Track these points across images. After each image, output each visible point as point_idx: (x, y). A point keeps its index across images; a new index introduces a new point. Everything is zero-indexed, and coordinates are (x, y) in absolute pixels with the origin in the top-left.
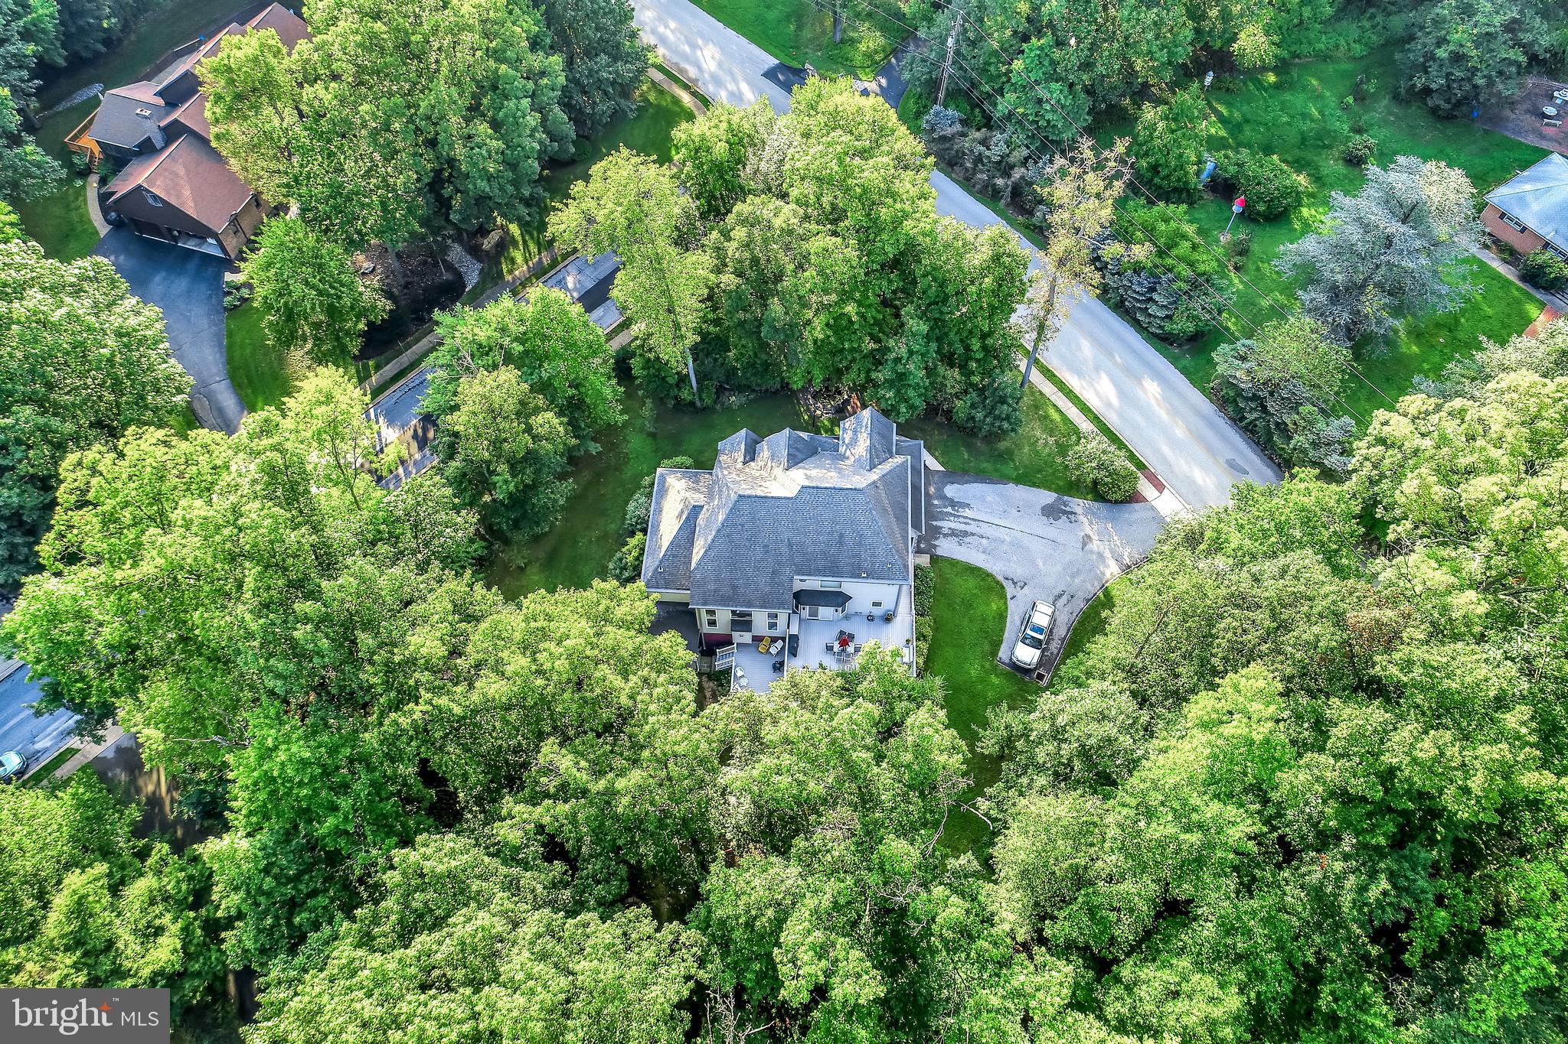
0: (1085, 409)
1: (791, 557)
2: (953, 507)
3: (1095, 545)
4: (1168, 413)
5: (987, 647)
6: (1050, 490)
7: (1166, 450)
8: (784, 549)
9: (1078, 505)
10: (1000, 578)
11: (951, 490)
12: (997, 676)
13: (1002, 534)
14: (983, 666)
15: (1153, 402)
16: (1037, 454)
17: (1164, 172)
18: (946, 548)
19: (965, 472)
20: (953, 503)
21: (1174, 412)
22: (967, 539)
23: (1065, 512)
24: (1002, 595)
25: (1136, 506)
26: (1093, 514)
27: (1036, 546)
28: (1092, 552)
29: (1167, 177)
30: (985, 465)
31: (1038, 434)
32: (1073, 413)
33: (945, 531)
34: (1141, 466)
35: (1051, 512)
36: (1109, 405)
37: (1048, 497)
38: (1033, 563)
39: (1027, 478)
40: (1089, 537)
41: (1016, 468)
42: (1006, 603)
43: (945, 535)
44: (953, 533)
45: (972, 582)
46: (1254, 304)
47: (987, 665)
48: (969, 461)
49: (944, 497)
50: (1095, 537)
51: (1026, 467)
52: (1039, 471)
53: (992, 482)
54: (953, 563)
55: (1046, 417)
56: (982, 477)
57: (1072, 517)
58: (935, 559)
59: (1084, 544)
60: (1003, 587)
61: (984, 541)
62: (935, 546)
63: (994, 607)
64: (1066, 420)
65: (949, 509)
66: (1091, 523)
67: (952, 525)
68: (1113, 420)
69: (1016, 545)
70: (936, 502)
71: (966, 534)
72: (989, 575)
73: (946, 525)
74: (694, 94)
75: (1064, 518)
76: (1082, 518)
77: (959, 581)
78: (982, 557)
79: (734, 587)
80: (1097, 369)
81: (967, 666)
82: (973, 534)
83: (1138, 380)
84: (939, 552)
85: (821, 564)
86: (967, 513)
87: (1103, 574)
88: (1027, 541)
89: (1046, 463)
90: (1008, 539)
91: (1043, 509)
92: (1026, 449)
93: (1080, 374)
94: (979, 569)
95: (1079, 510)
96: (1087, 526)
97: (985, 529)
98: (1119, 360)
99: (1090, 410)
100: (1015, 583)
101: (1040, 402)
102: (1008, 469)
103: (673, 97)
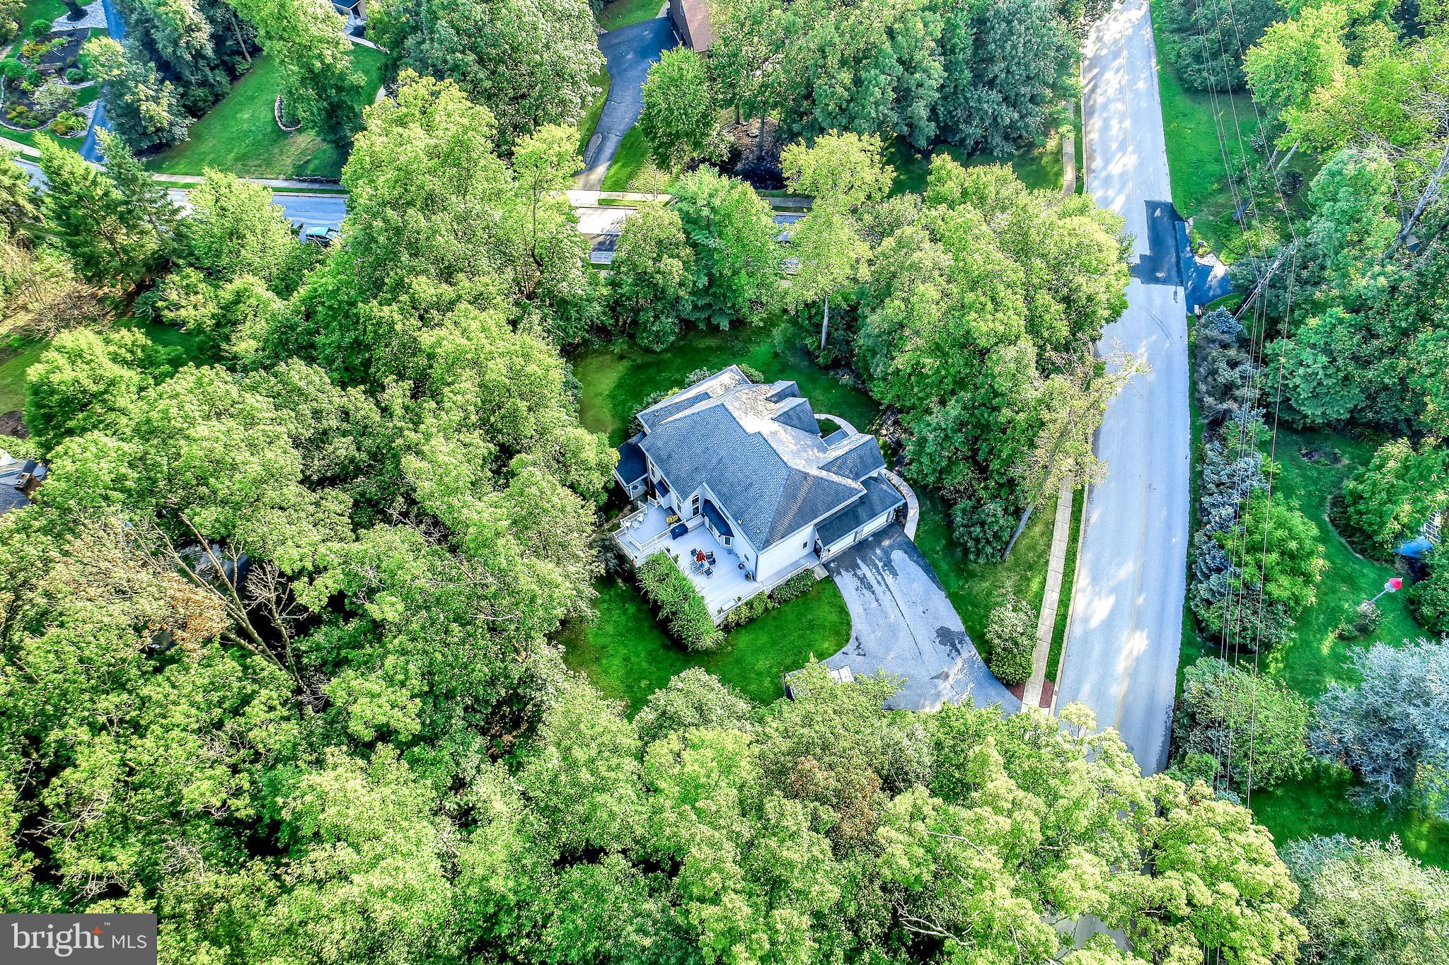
0: (1064, 602)
1: (714, 469)
2: (885, 565)
3: (944, 686)
4: (1126, 669)
5: (788, 661)
6: (965, 622)
7: (1086, 688)
8: (714, 461)
9: (970, 650)
10: (853, 634)
11: (898, 556)
12: (771, 682)
13: (893, 615)
14: (771, 667)
15: (1125, 652)
16: (989, 594)
17: (1362, 507)
18: (846, 583)
19: (923, 556)
20: (888, 564)
21: (1133, 674)
22: (865, 591)
23: (953, 645)
24: (840, 646)
25: (1008, 694)
26: (972, 667)
27: (904, 642)
28: (936, 686)
29: (1361, 513)
30: (944, 566)
31: (1008, 584)
32: (1052, 597)
33: (859, 573)
34: (1051, 676)
35: (945, 636)
36: (1086, 620)
37: (955, 624)
38: (888, 650)
39: (958, 601)
40: (947, 676)
41: (962, 588)
42: (836, 651)
43: (855, 575)
44: (862, 579)
45: (834, 617)
46: (1318, 672)
47: (775, 670)
48: (937, 553)
49: (887, 553)
50: (951, 680)
51: (970, 594)
52: (974, 606)
53: (933, 579)
54: (837, 593)
55: (1028, 580)
56: (931, 569)
57: (954, 653)
58: (829, 580)
59: (937, 677)
60: (847, 641)
61: (875, 604)
62: (839, 573)
63: (826, 645)
64: (1039, 597)
65: (880, 565)
66: (961, 670)
67: (868, 574)
68: (1074, 631)
69: (893, 630)
70: (878, 551)
71: (869, 587)
72: (849, 624)
73: (864, 569)
74: (1079, 179)
75: (948, 648)
76: (959, 661)
77: (827, 608)
78: (860, 610)
79: (670, 456)
80: (1113, 590)
81: (763, 657)
82: (873, 593)
83: (1138, 626)
84: (837, 579)
85: (725, 490)
86: (889, 579)
87: (923, 707)
88: (903, 633)
89: (986, 606)
90: (892, 619)
91: (942, 628)
92: (987, 584)
93: (1095, 579)
94: (847, 614)
95: (965, 655)
96: (956, 670)
97: (886, 599)
98: (1141, 600)
99: (1067, 606)
100: (858, 647)
101: (1038, 564)
102: (955, 584)
103: (1061, 169)
